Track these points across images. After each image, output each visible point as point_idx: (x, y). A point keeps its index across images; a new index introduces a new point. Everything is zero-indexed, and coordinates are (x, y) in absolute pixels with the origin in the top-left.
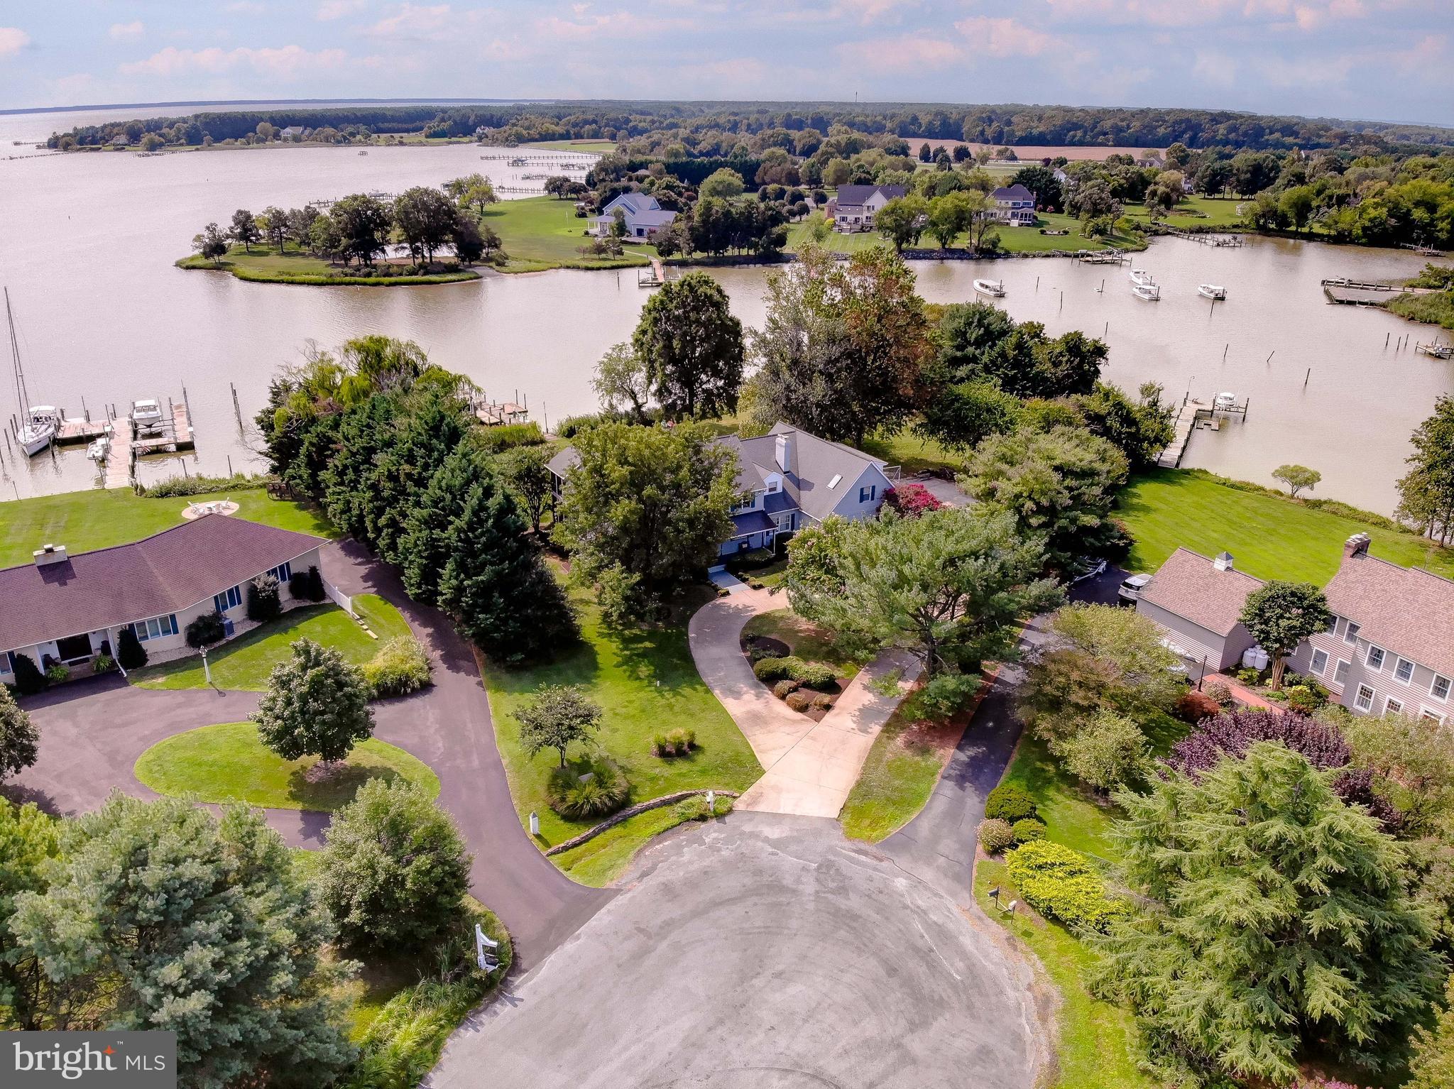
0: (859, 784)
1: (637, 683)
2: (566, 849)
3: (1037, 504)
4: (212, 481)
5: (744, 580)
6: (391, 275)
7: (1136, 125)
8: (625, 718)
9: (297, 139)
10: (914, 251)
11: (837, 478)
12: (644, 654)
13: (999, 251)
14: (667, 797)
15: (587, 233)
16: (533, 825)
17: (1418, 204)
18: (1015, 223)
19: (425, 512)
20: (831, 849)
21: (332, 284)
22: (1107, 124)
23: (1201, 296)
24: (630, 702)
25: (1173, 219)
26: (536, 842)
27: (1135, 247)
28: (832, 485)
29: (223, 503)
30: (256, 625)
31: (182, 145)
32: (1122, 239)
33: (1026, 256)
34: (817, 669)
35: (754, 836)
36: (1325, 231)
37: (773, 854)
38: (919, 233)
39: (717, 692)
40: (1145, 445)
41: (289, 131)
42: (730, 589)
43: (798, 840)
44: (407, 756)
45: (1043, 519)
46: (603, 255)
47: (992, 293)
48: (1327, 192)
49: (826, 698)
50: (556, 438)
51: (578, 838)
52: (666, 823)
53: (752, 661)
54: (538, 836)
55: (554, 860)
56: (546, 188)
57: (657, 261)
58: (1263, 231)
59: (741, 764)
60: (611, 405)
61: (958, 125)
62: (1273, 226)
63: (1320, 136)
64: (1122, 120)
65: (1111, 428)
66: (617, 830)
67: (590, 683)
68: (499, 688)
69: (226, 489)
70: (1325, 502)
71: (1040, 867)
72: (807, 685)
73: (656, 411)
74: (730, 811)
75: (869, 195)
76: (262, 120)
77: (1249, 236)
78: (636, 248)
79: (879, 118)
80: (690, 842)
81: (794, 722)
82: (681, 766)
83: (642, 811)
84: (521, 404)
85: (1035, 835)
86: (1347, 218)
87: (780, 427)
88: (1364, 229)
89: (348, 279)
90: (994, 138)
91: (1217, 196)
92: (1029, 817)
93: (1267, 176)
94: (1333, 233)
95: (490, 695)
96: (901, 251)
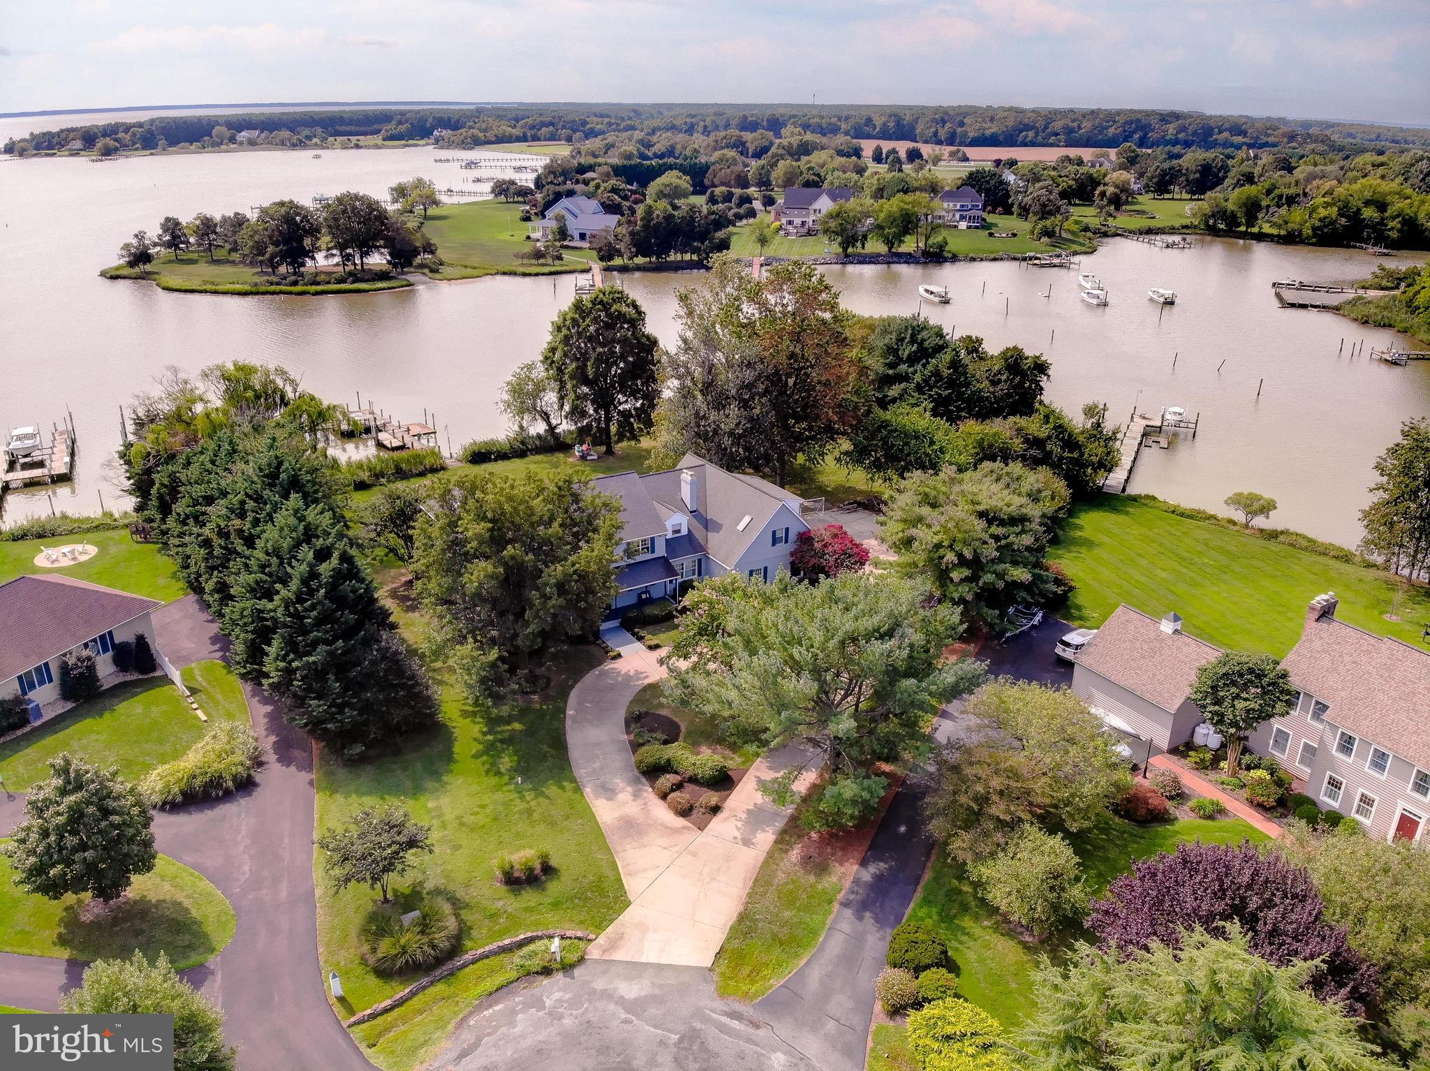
0: (742, 918)
1: (494, 780)
2: (373, 1016)
3: (960, 556)
4: (76, 521)
5: (640, 639)
6: (318, 284)
7: (1087, 125)
8: (472, 830)
9: (252, 144)
10: (859, 255)
11: (747, 519)
12: (509, 741)
13: (946, 254)
14: (507, 942)
15: (528, 238)
16: (335, 987)
17: (1368, 203)
18: (963, 225)
19: (251, 579)
20: (699, 1014)
21: (257, 293)
22: (1058, 125)
23: (1151, 300)
24: (483, 807)
25: (1122, 220)
26: (338, 1009)
27: (1083, 249)
28: (741, 527)
30: (70, 705)
31: (137, 149)
32: (1070, 241)
33: (973, 260)
34: (706, 759)
35: (607, 995)
36: (1274, 231)
37: (627, 1021)
38: (865, 237)
39: (588, 790)
40: (1089, 471)
41: (244, 135)
42: (622, 650)
43: (658, 1000)
44: (206, 885)
46: (542, 261)
47: (937, 299)
48: (1277, 192)
49: (712, 797)
50: (459, 464)
51: (388, 1002)
52: (499, 980)
53: (635, 746)
54: (341, 999)
55: (357, 1033)
56: (493, 191)
57: (597, 267)
58: (1213, 231)
59: (602, 892)
60: (521, 427)
61: (912, 128)
62: (1222, 226)
63: (1268, 135)
64: (1073, 121)
65: (1051, 452)
66: (440, 988)
67: (439, 780)
68: (332, 787)
69: (88, 530)
70: (1282, 533)
71: (948, 1038)
72: (693, 780)
73: (570, 432)
74: (581, 960)
75: (816, 198)
76: (218, 124)
77: (1198, 237)
78: (578, 253)
79: (834, 120)
80: (527, 1006)
81: (675, 831)
82: (529, 897)
83: (474, 962)
84: (430, 425)
85: (944, 991)
86: (1297, 217)
87: (690, 459)
88: (1314, 229)
89: (273, 288)
90: (947, 139)
91: (1167, 196)
92: (938, 965)
93: (1216, 176)
94: (1283, 233)
95: (319, 799)
96: (847, 256)
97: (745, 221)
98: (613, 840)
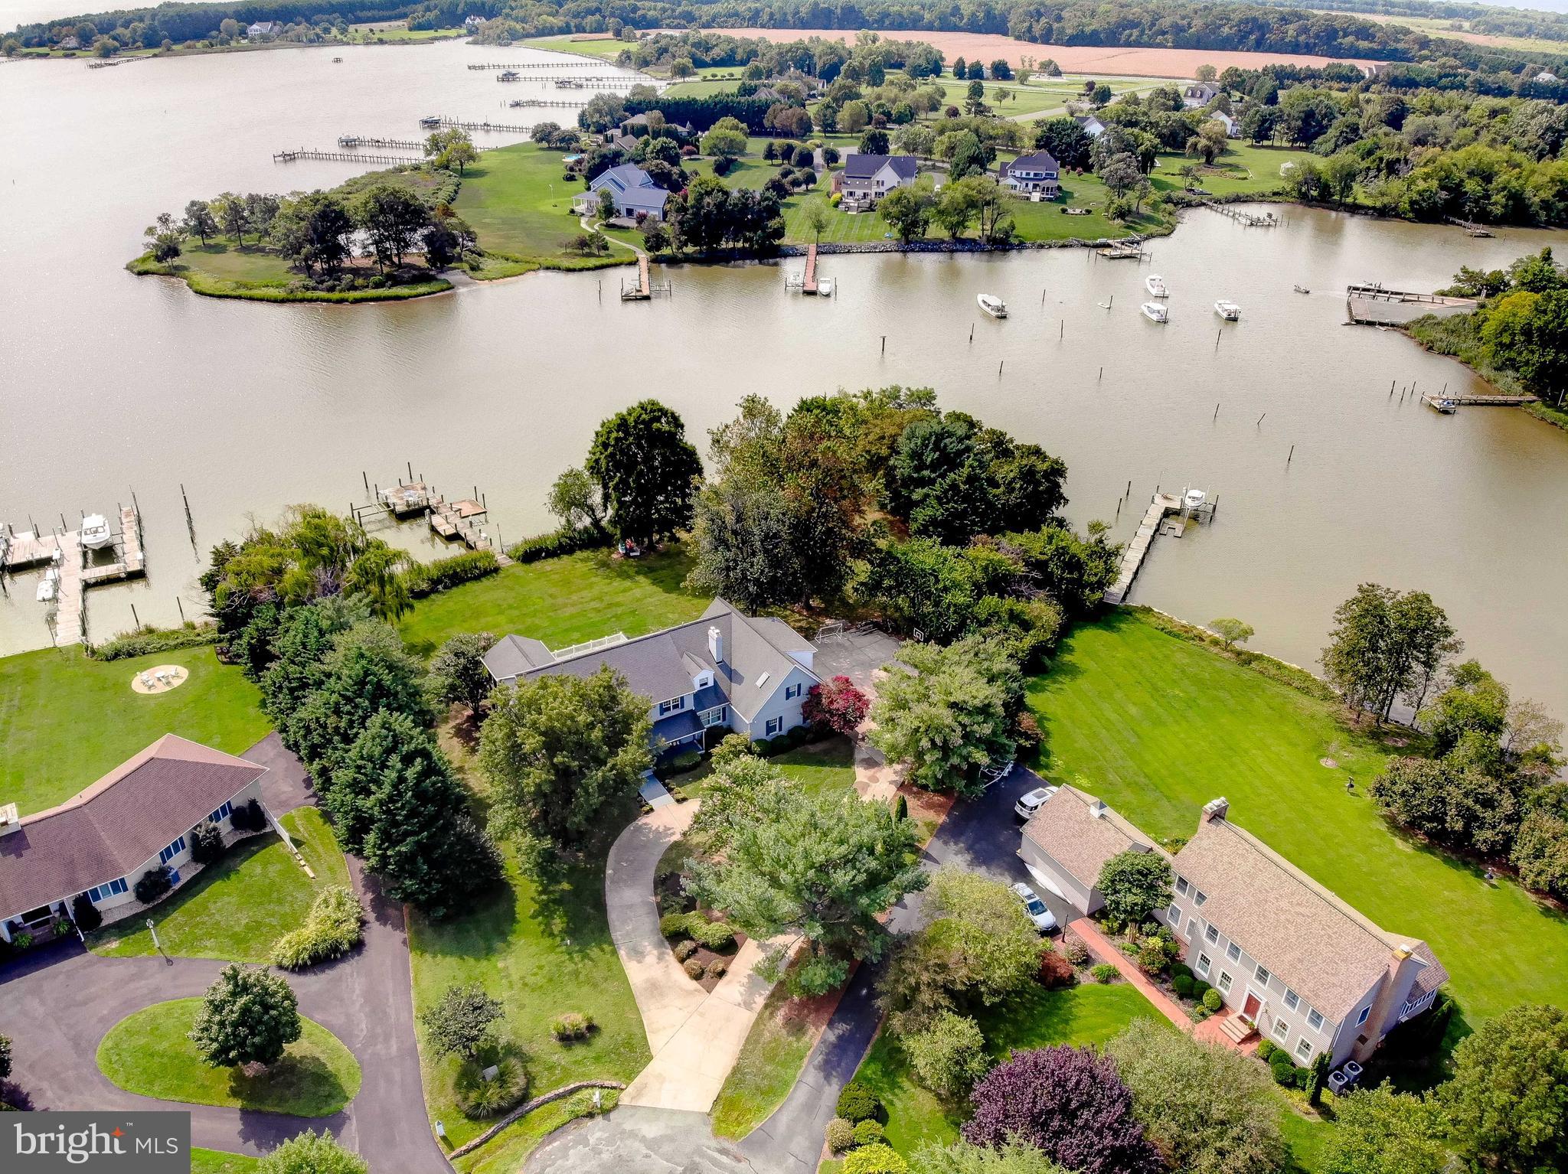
0: (736, 1070)
1: (547, 942)
2: (468, 1151)
5: (670, 790)
8: (533, 990)
9: (265, 40)
10: (921, 242)
11: (764, 676)
12: (561, 900)
13: (1012, 240)
14: (561, 1090)
15: (572, 211)
16: (440, 1130)
17: (1472, 174)
20: (698, 1151)
22: (1166, 22)
24: (541, 968)
25: (1214, 182)
26: (442, 1145)
27: (1160, 230)
28: (759, 683)
30: (201, 867)
32: (1149, 219)
33: (1041, 247)
34: (716, 930)
35: (633, 1134)
36: (1369, 202)
37: (647, 1156)
38: (926, 222)
39: (622, 953)
41: (256, 29)
42: (655, 803)
43: (671, 1139)
44: (334, 1041)
46: (586, 250)
47: (994, 314)
48: (1378, 153)
49: (718, 962)
50: (509, 564)
51: (477, 1140)
52: (557, 1121)
53: (662, 910)
54: (444, 1138)
55: (457, 1164)
56: (534, 138)
57: (643, 256)
58: (1305, 199)
59: (632, 1049)
61: (1004, 19)
62: (1314, 193)
65: (1052, 573)
66: (513, 1128)
67: (505, 941)
68: (423, 950)
69: (176, 648)
70: (1257, 657)
72: (705, 946)
74: (616, 1106)
75: (879, 166)
76: (226, 16)
77: (1287, 209)
78: (624, 235)
80: (577, 1143)
81: (690, 993)
82: (580, 1051)
83: (537, 1107)
85: (872, 1138)
86: (1394, 189)
87: (719, 604)
88: (1412, 203)
89: (309, 294)
90: (1041, 36)
91: (1266, 143)
92: (871, 1117)
93: (1319, 123)
94: (1378, 204)
95: (413, 958)
96: (908, 242)
97: (804, 187)
98: (642, 1002)
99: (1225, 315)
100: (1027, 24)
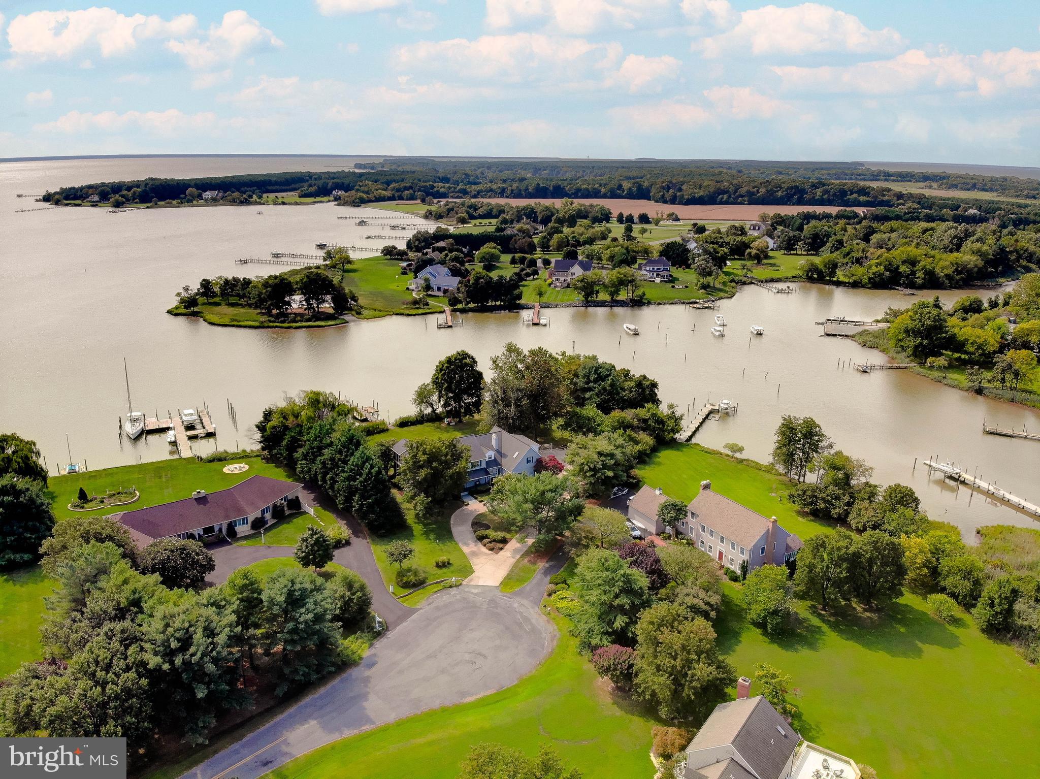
0: (508, 575)
1: (429, 541)
2: (402, 597)
4: (233, 454)
5: (476, 498)
8: (424, 553)
9: (214, 201)
10: (595, 301)
11: (517, 453)
12: (432, 530)
13: (644, 301)
14: (439, 580)
15: (408, 289)
16: (391, 590)
17: (904, 262)
18: (658, 280)
19: (346, 475)
20: (495, 595)
21: (262, 327)
22: (743, 190)
23: (752, 332)
24: (427, 548)
25: (759, 272)
26: (392, 595)
27: (726, 295)
28: (515, 456)
29: (242, 465)
30: (276, 521)
31: (136, 203)
32: (721, 290)
33: (660, 304)
34: (499, 535)
35: (468, 592)
36: (846, 280)
37: (474, 597)
38: (598, 291)
39: (460, 544)
40: (667, 433)
41: (208, 194)
42: (469, 502)
43: (484, 593)
44: (344, 568)
45: (592, 473)
46: (417, 306)
47: (632, 333)
48: (851, 255)
49: (501, 545)
50: (393, 428)
51: (407, 594)
52: (438, 589)
53: (475, 532)
54: (393, 593)
55: (399, 600)
56: (383, 252)
57: (448, 309)
58: (810, 279)
59: (466, 569)
60: (421, 410)
61: (648, 191)
62: (815, 276)
64: (754, 188)
65: (649, 425)
66: (421, 591)
68: (376, 543)
69: (240, 458)
70: (746, 460)
71: (562, 599)
72: (495, 541)
73: (443, 412)
74: (461, 584)
75: (572, 266)
76: (189, 186)
77: (803, 284)
78: (437, 299)
80: (446, 594)
81: (488, 554)
82: (444, 570)
83: (429, 585)
84: (376, 407)
85: (563, 589)
86: (859, 272)
87: (496, 429)
88: (870, 279)
89: (271, 324)
90: (670, 199)
91: (792, 252)
92: (563, 583)
93: (822, 240)
94: (851, 281)
95: (373, 547)
96: (588, 302)
97: (532, 277)
98: (469, 557)
99: (755, 332)
100: (661, 193)
